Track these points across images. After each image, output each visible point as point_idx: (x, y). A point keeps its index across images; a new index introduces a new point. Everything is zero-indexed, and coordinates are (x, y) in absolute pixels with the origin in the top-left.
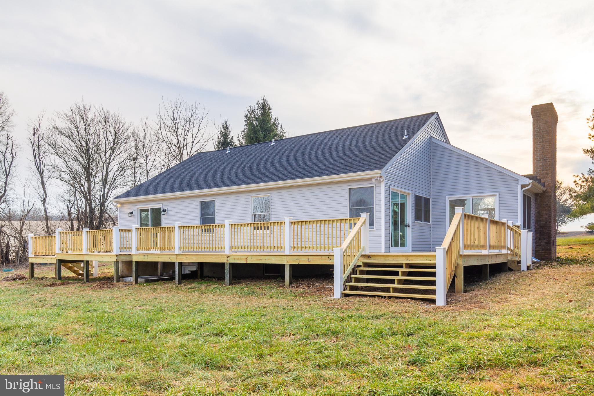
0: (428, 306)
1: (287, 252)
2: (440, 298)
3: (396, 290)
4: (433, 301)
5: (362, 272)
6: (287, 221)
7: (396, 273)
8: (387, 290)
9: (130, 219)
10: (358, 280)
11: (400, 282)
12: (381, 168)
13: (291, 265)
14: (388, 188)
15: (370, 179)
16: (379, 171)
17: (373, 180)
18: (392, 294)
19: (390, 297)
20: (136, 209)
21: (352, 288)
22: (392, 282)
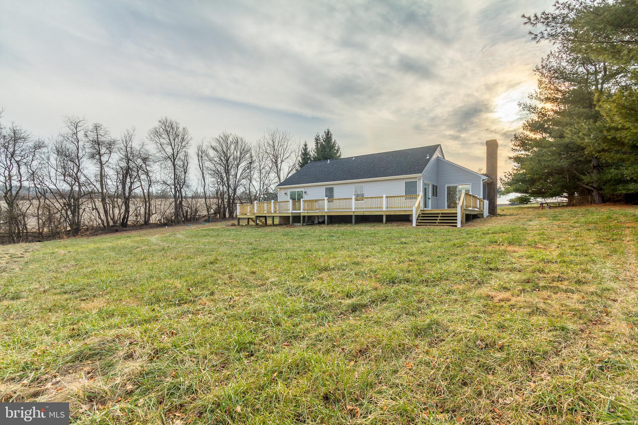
0: (454, 228)
1: (384, 209)
2: (459, 225)
3: (439, 223)
4: (456, 226)
5: (422, 217)
6: (384, 196)
7: (438, 217)
8: (436, 223)
9: (286, 196)
10: (420, 220)
11: (440, 220)
12: (421, 173)
13: (386, 215)
14: (423, 181)
15: (416, 178)
16: (421, 174)
17: (418, 178)
18: (437, 224)
19: (437, 225)
20: (289, 192)
21: (419, 223)
22: (437, 220)
